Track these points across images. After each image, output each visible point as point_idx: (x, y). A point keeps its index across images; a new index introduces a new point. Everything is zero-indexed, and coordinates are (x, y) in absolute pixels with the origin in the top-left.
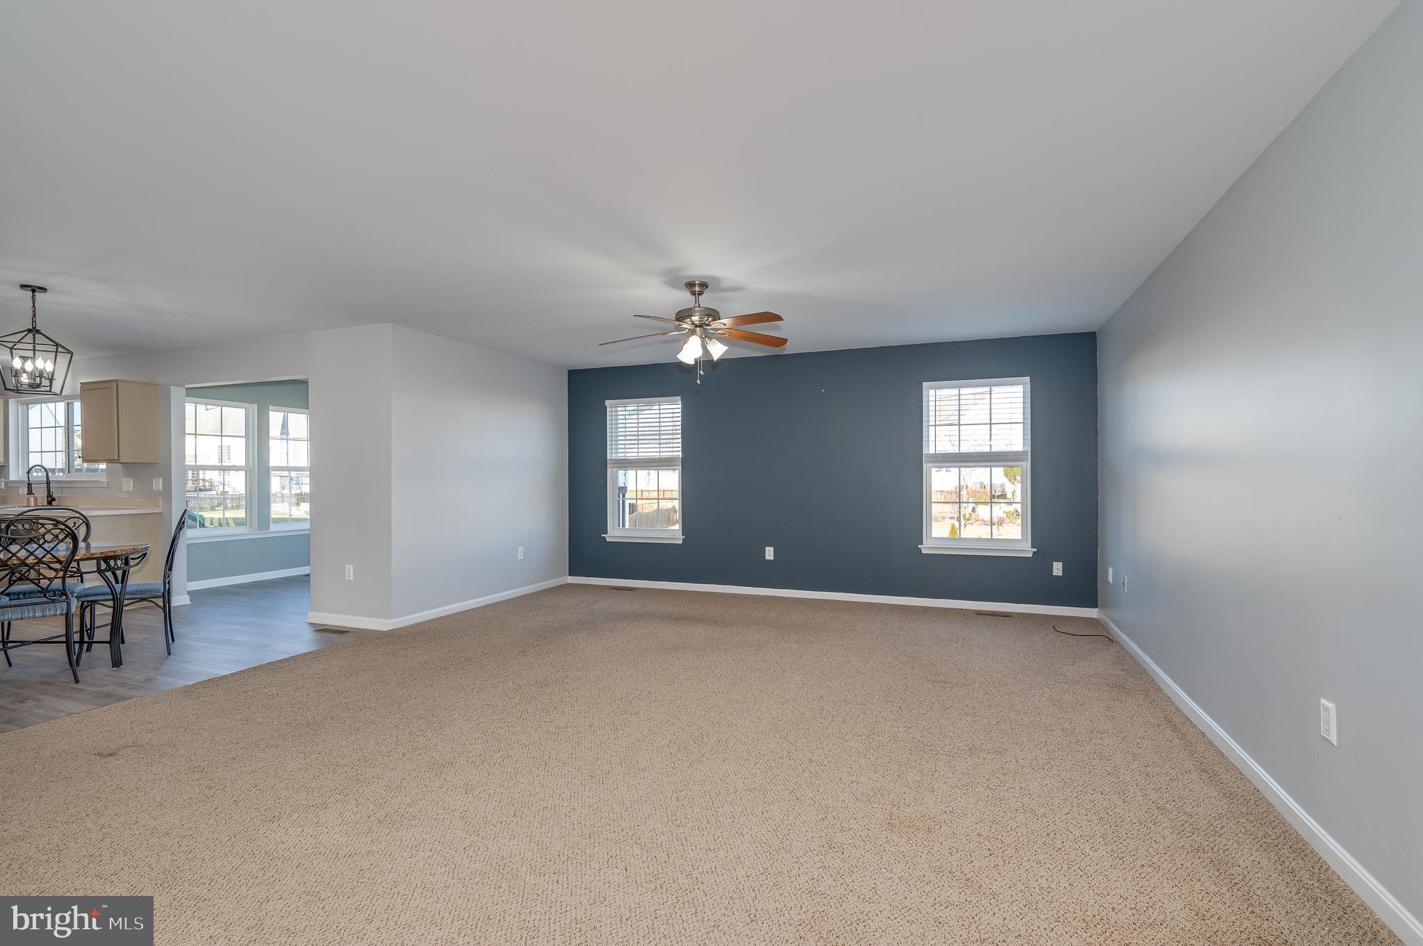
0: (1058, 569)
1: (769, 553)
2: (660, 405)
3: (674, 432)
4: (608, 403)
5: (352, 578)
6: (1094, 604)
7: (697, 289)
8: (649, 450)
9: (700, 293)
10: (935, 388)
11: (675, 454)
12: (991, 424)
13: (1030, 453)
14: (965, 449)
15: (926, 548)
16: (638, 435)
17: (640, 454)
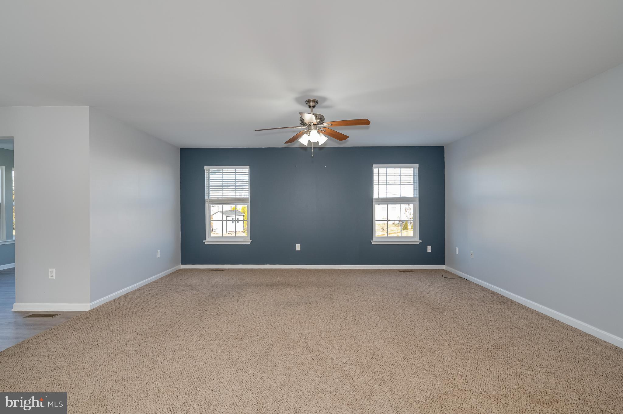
0: (429, 249)
1: (298, 247)
2: (236, 170)
3: (244, 185)
4: (206, 168)
5: (54, 277)
6: (443, 263)
7: (312, 104)
8: (230, 195)
9: (314, 107)
10: (378, 168)
11: (246, 196)
12: (400, 185)
13: (418, 198)
14: (390, 196)
15: (374, 242)
16: (223, 186)
17: (224, 196)
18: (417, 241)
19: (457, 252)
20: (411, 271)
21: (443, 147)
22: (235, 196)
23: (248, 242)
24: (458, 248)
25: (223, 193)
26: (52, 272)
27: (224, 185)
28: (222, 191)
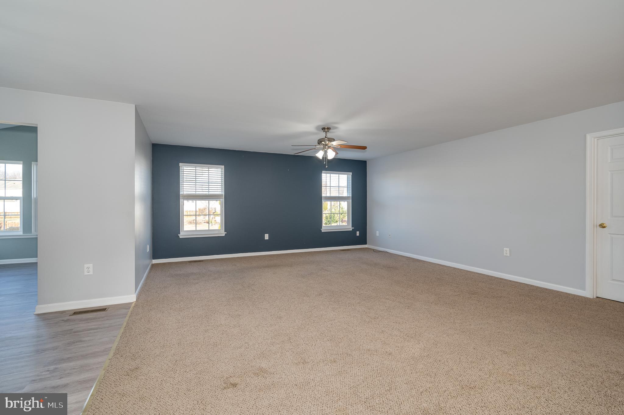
18: (350, 228)
19: (378, 235)
20: (348, 250)
21: (366, 161)
22: (208, 193)
23: (223, 234)
24: (378, 232)
25: (196, 189)
26: (88, 268)
27: (197, 181)
28: (195, 187)
